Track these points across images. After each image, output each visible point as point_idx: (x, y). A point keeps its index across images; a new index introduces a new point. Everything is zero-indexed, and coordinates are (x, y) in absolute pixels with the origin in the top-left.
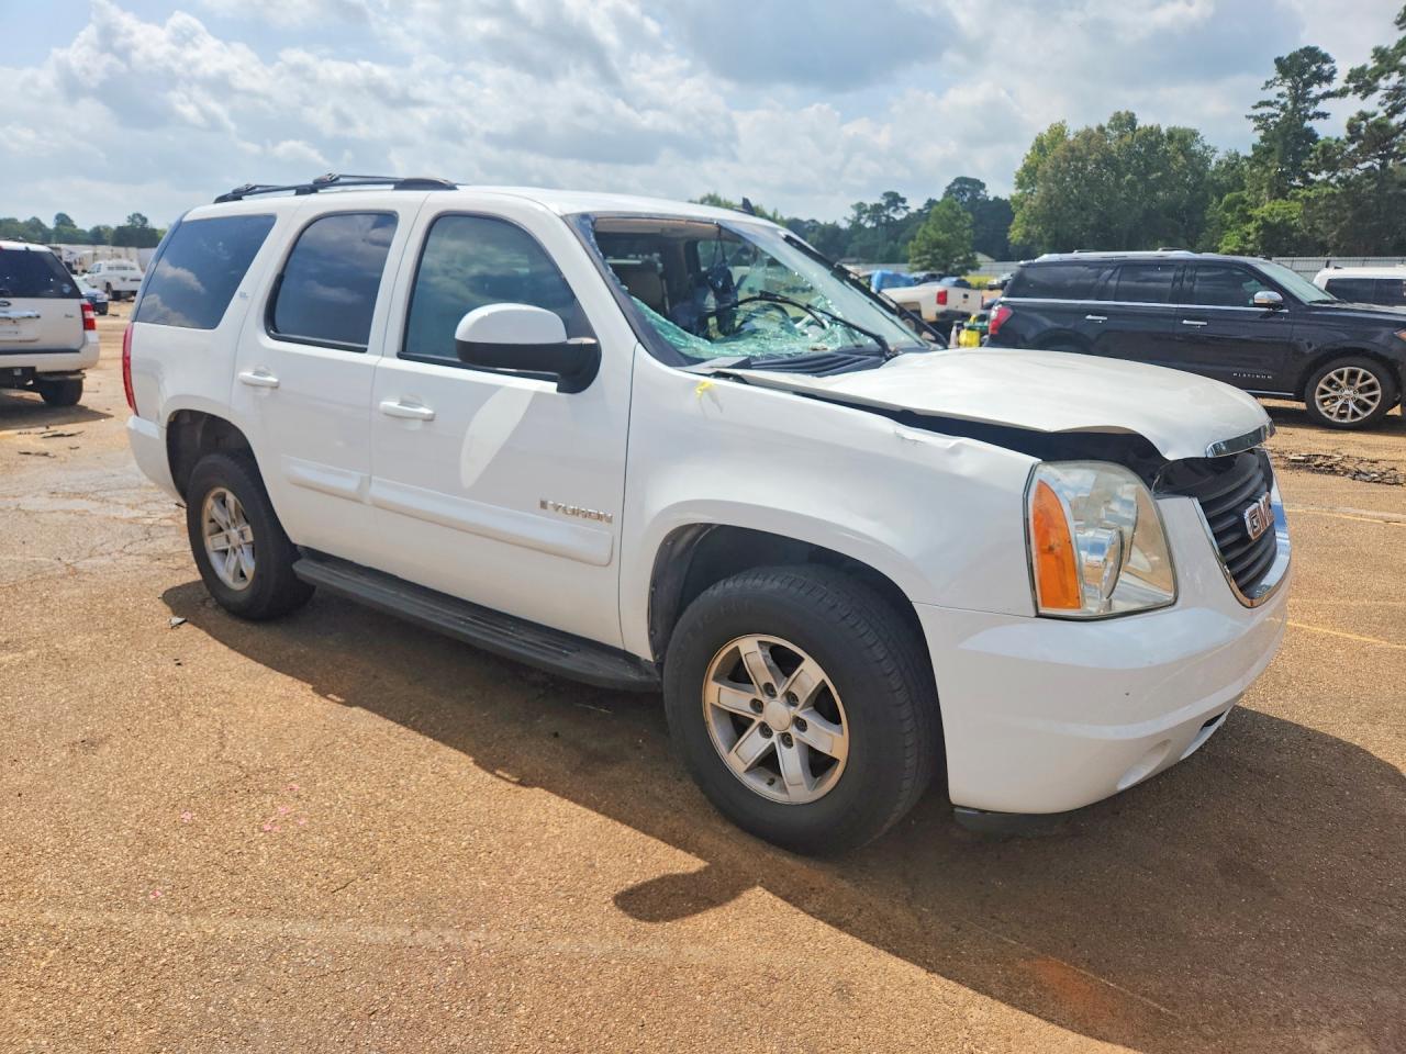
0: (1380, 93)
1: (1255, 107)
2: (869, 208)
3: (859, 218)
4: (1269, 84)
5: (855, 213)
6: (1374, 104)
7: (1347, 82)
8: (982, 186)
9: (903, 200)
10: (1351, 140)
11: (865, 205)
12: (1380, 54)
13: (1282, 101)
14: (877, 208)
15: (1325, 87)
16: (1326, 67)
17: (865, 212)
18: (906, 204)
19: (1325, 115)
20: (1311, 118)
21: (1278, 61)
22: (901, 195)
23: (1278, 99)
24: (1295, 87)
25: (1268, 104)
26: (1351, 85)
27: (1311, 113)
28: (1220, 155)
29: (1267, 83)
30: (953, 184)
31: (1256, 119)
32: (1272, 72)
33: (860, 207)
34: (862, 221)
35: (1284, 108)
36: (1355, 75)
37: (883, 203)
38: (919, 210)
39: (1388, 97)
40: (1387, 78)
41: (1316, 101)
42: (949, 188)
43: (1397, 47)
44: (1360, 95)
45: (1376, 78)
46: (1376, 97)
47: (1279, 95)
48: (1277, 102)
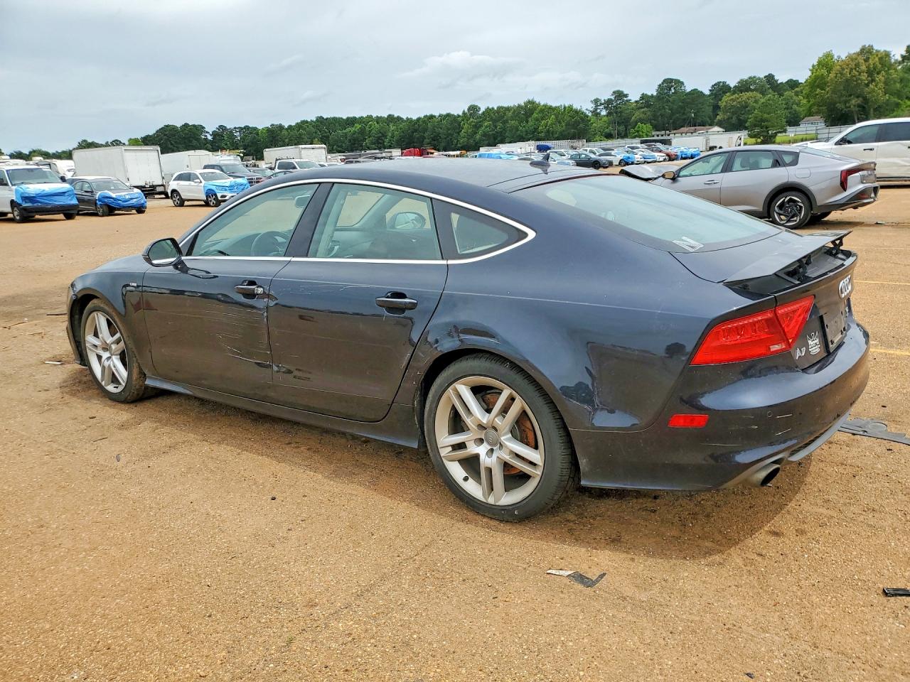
2: (603, 102)
3: (596, 109)
5: (594, 106)
8: (682, 83)
9: (626, 96)
11: (601, 100)
14: (609, 102)
17: (601, 104)
18: (628, 98)
22: (625, 93)
30: (663, 83)
33: (596, 101)
34: (598, 111)
38: (636, 102)
42: (660, 85)
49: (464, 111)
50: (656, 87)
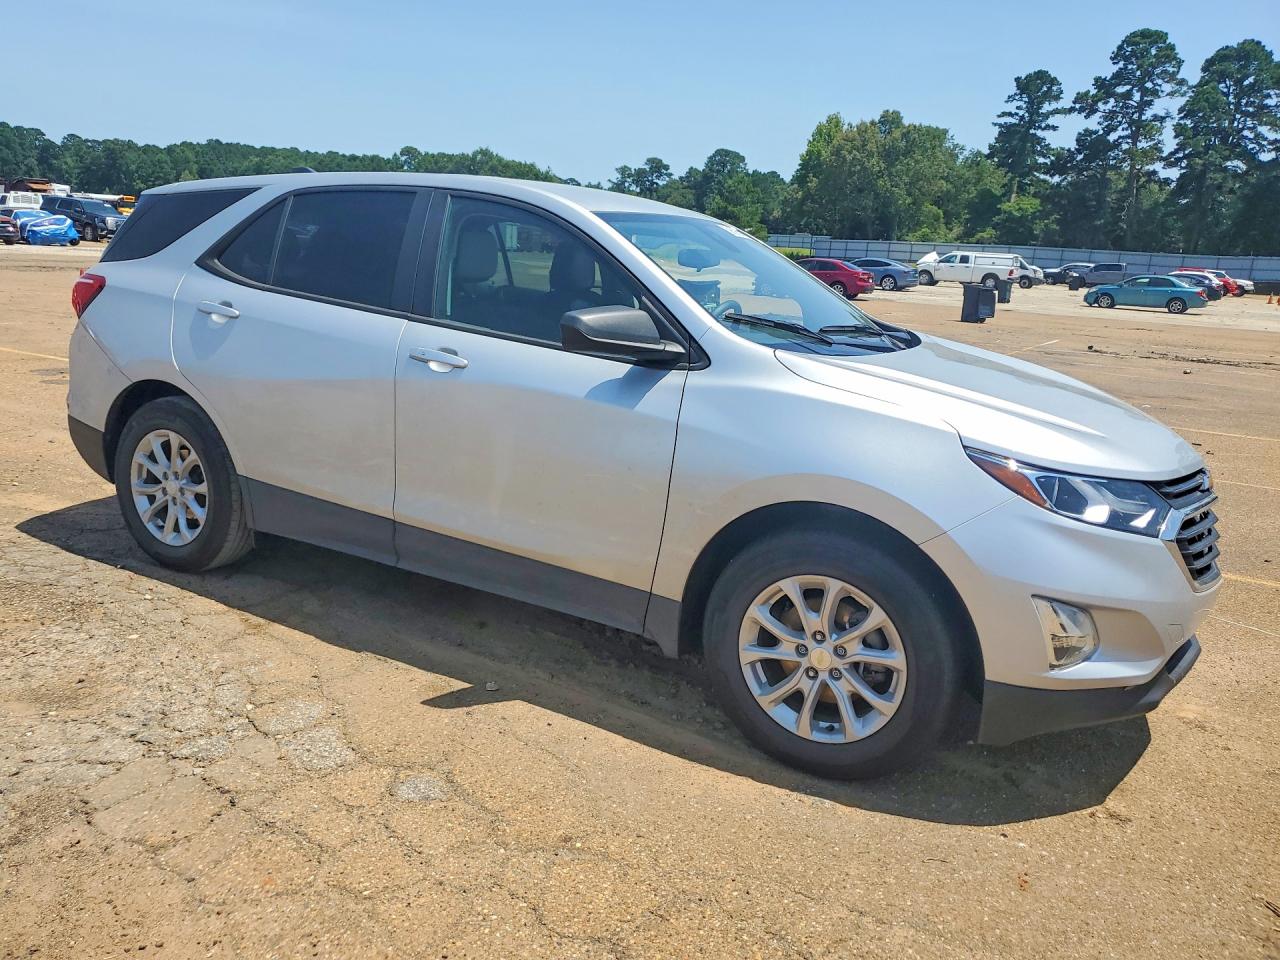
0: (1099, 114)
1: (999, 116)
2: (633, 172)
3: (623, 183)
4: (1011, 99)
5: (620, 177)
6: (1094, 123)
7: (1074, 103)
8: (742, 159)
9: (667, 167)
10: (1079, 151)
11: (630, 169)
12: (1099, 83)
13: (1021, 113)
14: (640, 173)
15: (1054, 105)
16: (1055, 88)
17: (630, 176)
18: (669, 171)
19: (1054, 128)
20: (1043, 129)
21: (1017, 80)
22: (665, 162)
23: (1017, 111)
24: (1030, 103)
25: (1010, 114)
26: (1078, 106)
27: (1043, 125)
28: (966, 153)
29: (1009, 97)
30: (714, 155)
31: (1000, 126)
32: (1013, 89)
33: (623, 170)
34: (627, 184)
35: (1022, 118)
36: (1080, 98)
37: (647, 168)
38: (681, 178)
39: (1106, 118)
40: (1106, 103)
41: (1047, 116)
42: (710, 158)
43: (1112, 78)
44: (1084, 114)
45: (1095, 103)
46: (1097, 117)
47: (1018, 108)
48: (1017, 114)
49: (395, 155)
50: (706, 160)
